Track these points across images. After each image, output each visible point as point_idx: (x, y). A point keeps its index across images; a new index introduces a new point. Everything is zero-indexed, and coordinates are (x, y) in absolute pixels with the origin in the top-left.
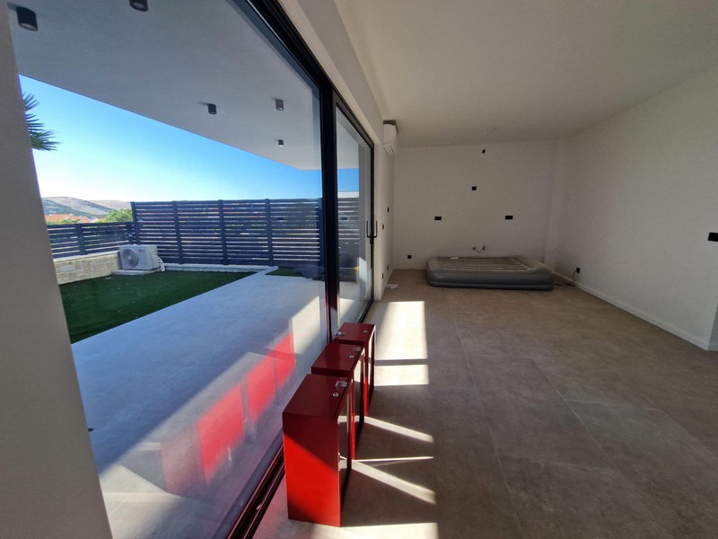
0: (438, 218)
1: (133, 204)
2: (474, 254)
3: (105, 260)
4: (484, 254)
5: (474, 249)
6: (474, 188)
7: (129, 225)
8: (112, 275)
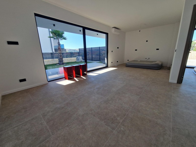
0: (136, 50)
1: (79, 49)
2: (146, 60)
3: (74, 59)
4: (149, 60)
5: (146, 59)
6: (147, 41)
7: (78, 52)
8: (75, 62)
